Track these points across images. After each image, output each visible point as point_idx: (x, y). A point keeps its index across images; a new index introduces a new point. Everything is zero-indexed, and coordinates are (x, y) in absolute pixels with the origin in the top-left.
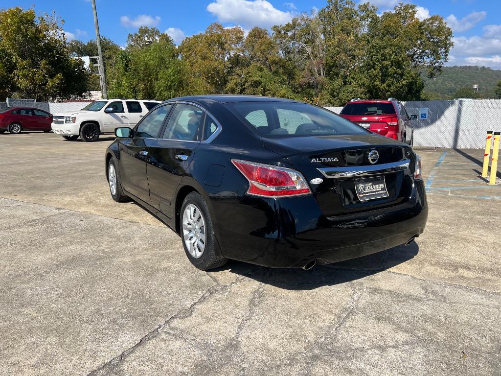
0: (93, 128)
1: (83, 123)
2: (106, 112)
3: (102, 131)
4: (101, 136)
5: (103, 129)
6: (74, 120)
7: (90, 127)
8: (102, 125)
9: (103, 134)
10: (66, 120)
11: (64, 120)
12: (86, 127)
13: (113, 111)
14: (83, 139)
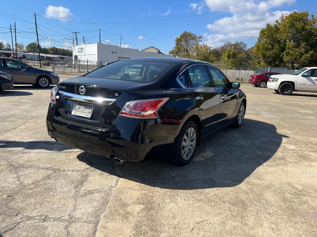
0: (289, 86)
1: (282, 83)
2: (303, 76)
3: (296, 89)
4: (294, 92)
5: (297, 88)
6: (277, 80)
7: (287, 86)
8: (297, 84)
9: (296, 91)
10: (273, 80)
11: (272, 80)
12: (285, 85)
13: (307, 75)
14: (280, 93)
